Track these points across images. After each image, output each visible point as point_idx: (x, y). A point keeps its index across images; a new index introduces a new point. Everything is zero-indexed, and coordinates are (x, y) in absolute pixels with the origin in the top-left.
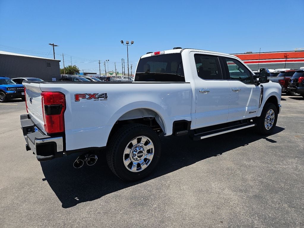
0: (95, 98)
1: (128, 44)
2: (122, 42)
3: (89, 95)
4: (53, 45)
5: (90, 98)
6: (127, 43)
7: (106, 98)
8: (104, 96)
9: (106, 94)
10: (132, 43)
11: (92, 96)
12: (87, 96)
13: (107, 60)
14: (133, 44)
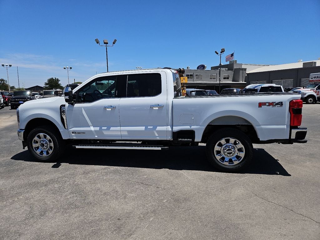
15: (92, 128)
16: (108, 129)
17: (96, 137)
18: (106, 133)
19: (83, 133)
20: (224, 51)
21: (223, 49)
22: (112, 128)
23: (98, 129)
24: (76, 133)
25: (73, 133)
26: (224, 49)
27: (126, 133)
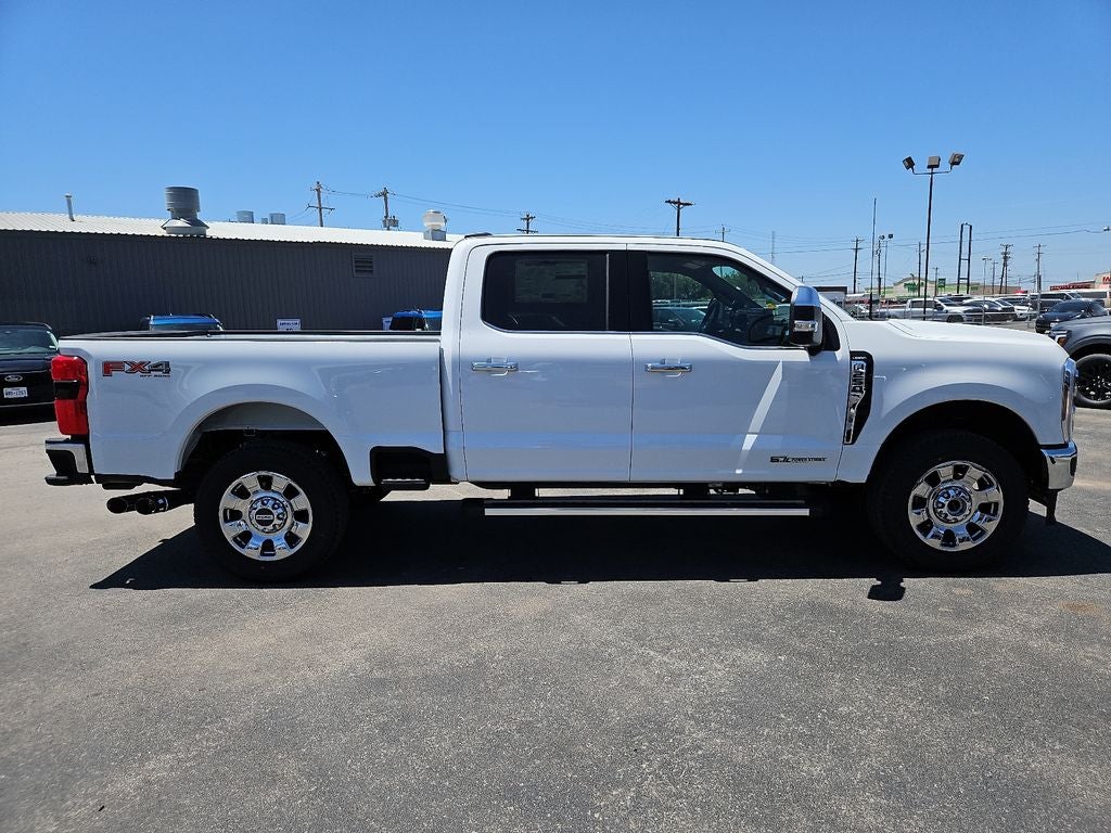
0: (143, 371)
1: (935, 170)
2: (910, 163)
3: (131, 364)
4: (679, 203)
5: (132, 371)
6: (929, 167)
7: (168, 371)
8: (163, 368)
9: (167, 364)
10: (954, 163)
11: (138, 367)
12: (127, 367)
13: (887, 236)
14: (958, 163)
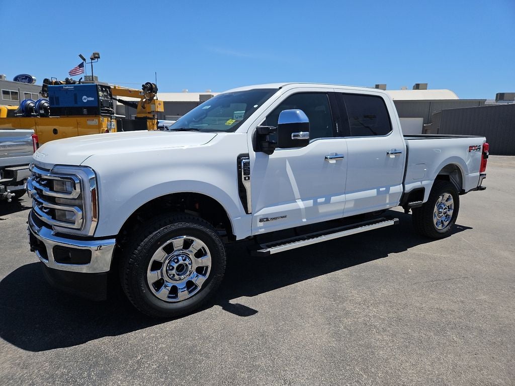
15: (301, 204)
16: (328, 201)
17: (305, 221)
18: (322, 210)
19: (282, 217)
20: (99, 57)
21: (96, 54)
22: (334, 199)
23: (310, 203)
24: (267, 220)
25: (261, 221)
26: (98, 54)
27: (351, 205)
